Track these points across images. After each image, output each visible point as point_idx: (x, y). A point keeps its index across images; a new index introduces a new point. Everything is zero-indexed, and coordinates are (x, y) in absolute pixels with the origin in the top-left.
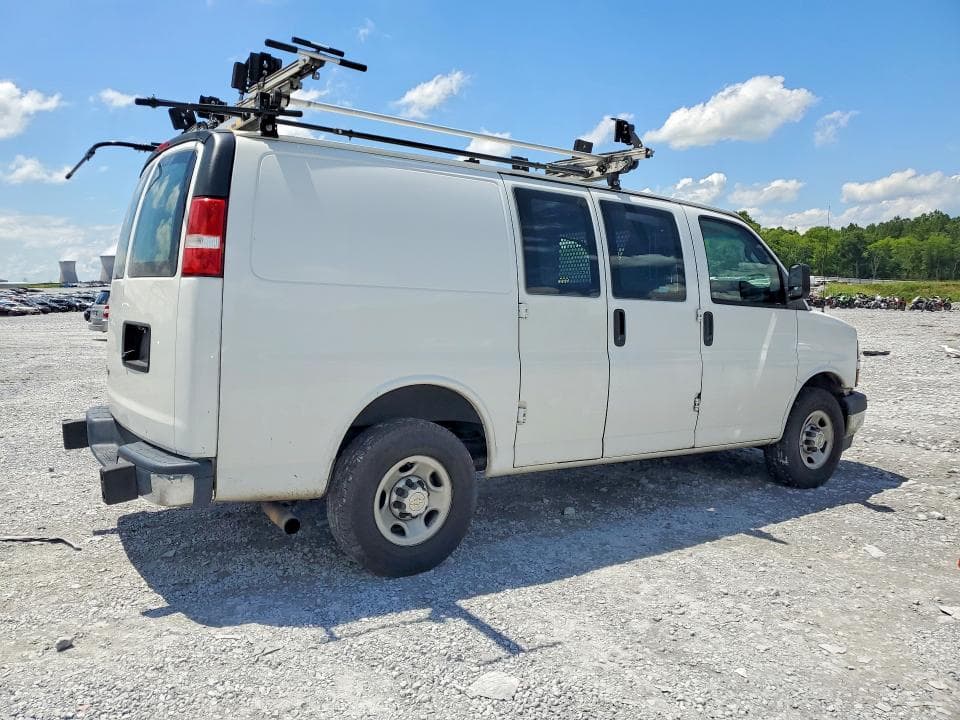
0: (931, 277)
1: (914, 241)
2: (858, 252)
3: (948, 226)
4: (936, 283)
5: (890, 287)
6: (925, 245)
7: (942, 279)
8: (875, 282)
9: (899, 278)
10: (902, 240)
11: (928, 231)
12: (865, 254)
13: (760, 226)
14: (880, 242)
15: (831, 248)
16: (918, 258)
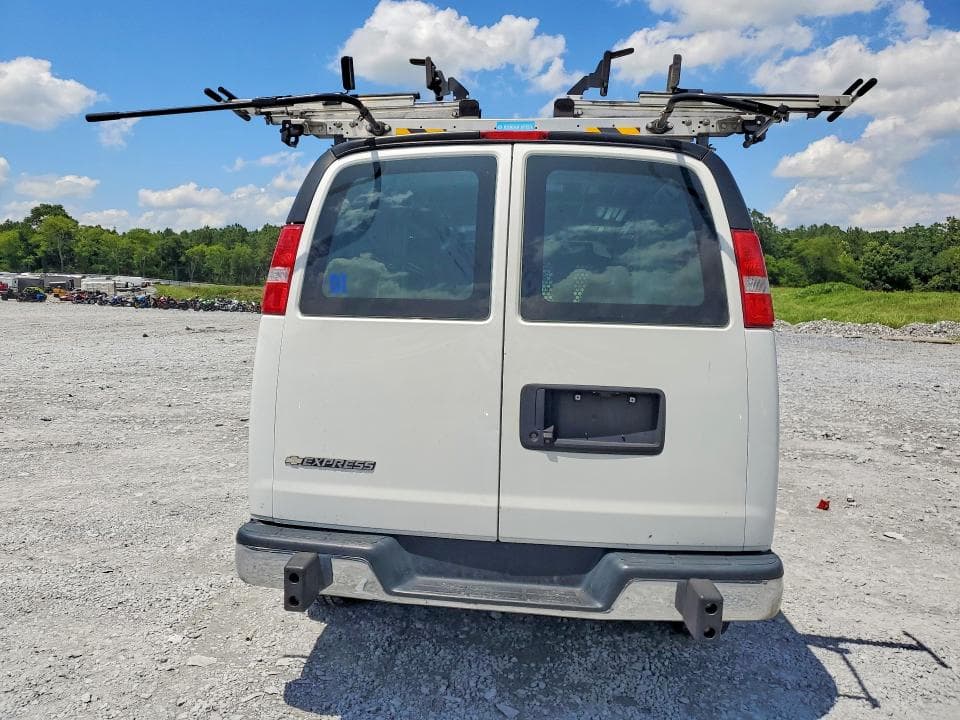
0: (237, 282)
1: (223, 249)
2: (177, 256)
3: (248, 238)
4: (243, 288)
5: (207, 290)
6: (233, 254)
7: (246, 284)
8: (194, 285)
9: (212, 282)
10: (214, 247)
11: (233, 241)
12: (183, 259)
13: (77, 222)
14: (196, 248)
15: (152, 250)
16: (226, 265)
